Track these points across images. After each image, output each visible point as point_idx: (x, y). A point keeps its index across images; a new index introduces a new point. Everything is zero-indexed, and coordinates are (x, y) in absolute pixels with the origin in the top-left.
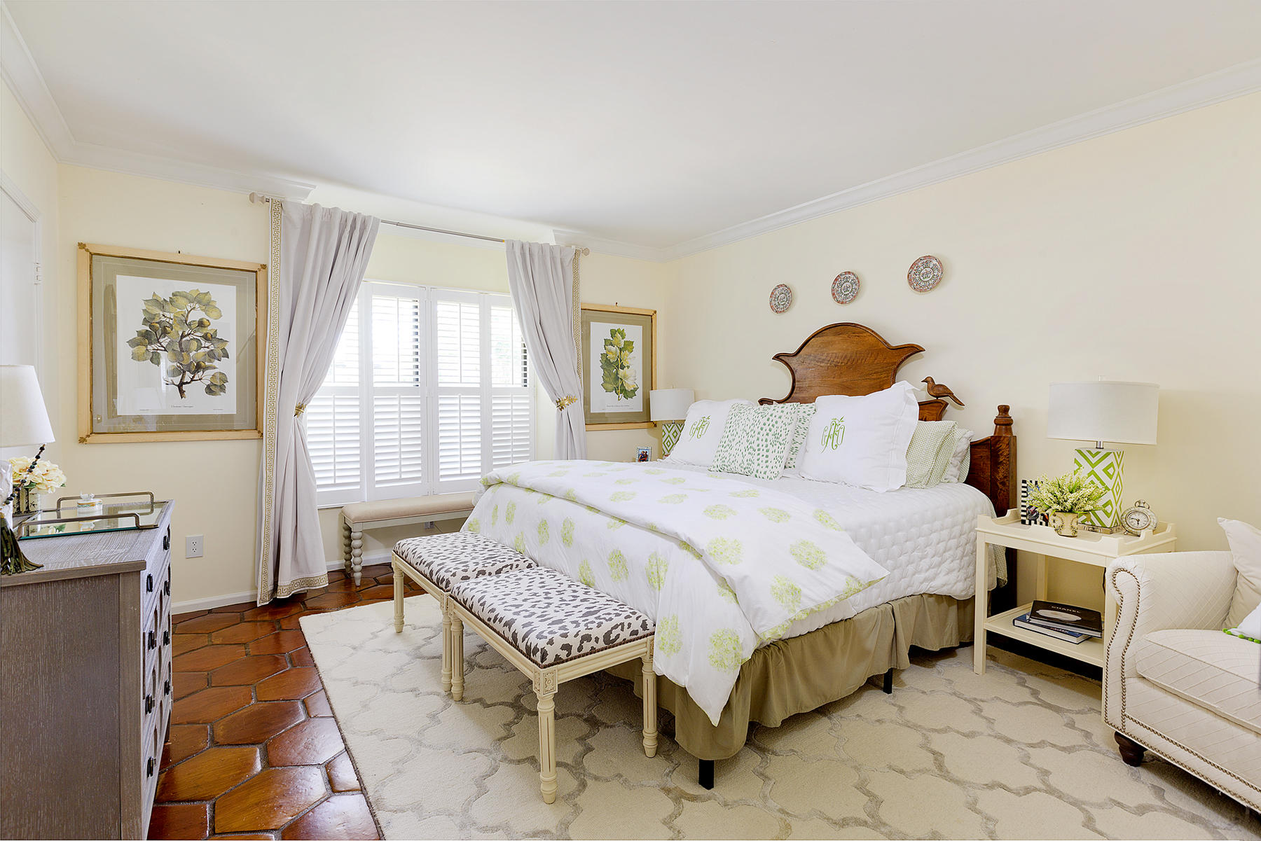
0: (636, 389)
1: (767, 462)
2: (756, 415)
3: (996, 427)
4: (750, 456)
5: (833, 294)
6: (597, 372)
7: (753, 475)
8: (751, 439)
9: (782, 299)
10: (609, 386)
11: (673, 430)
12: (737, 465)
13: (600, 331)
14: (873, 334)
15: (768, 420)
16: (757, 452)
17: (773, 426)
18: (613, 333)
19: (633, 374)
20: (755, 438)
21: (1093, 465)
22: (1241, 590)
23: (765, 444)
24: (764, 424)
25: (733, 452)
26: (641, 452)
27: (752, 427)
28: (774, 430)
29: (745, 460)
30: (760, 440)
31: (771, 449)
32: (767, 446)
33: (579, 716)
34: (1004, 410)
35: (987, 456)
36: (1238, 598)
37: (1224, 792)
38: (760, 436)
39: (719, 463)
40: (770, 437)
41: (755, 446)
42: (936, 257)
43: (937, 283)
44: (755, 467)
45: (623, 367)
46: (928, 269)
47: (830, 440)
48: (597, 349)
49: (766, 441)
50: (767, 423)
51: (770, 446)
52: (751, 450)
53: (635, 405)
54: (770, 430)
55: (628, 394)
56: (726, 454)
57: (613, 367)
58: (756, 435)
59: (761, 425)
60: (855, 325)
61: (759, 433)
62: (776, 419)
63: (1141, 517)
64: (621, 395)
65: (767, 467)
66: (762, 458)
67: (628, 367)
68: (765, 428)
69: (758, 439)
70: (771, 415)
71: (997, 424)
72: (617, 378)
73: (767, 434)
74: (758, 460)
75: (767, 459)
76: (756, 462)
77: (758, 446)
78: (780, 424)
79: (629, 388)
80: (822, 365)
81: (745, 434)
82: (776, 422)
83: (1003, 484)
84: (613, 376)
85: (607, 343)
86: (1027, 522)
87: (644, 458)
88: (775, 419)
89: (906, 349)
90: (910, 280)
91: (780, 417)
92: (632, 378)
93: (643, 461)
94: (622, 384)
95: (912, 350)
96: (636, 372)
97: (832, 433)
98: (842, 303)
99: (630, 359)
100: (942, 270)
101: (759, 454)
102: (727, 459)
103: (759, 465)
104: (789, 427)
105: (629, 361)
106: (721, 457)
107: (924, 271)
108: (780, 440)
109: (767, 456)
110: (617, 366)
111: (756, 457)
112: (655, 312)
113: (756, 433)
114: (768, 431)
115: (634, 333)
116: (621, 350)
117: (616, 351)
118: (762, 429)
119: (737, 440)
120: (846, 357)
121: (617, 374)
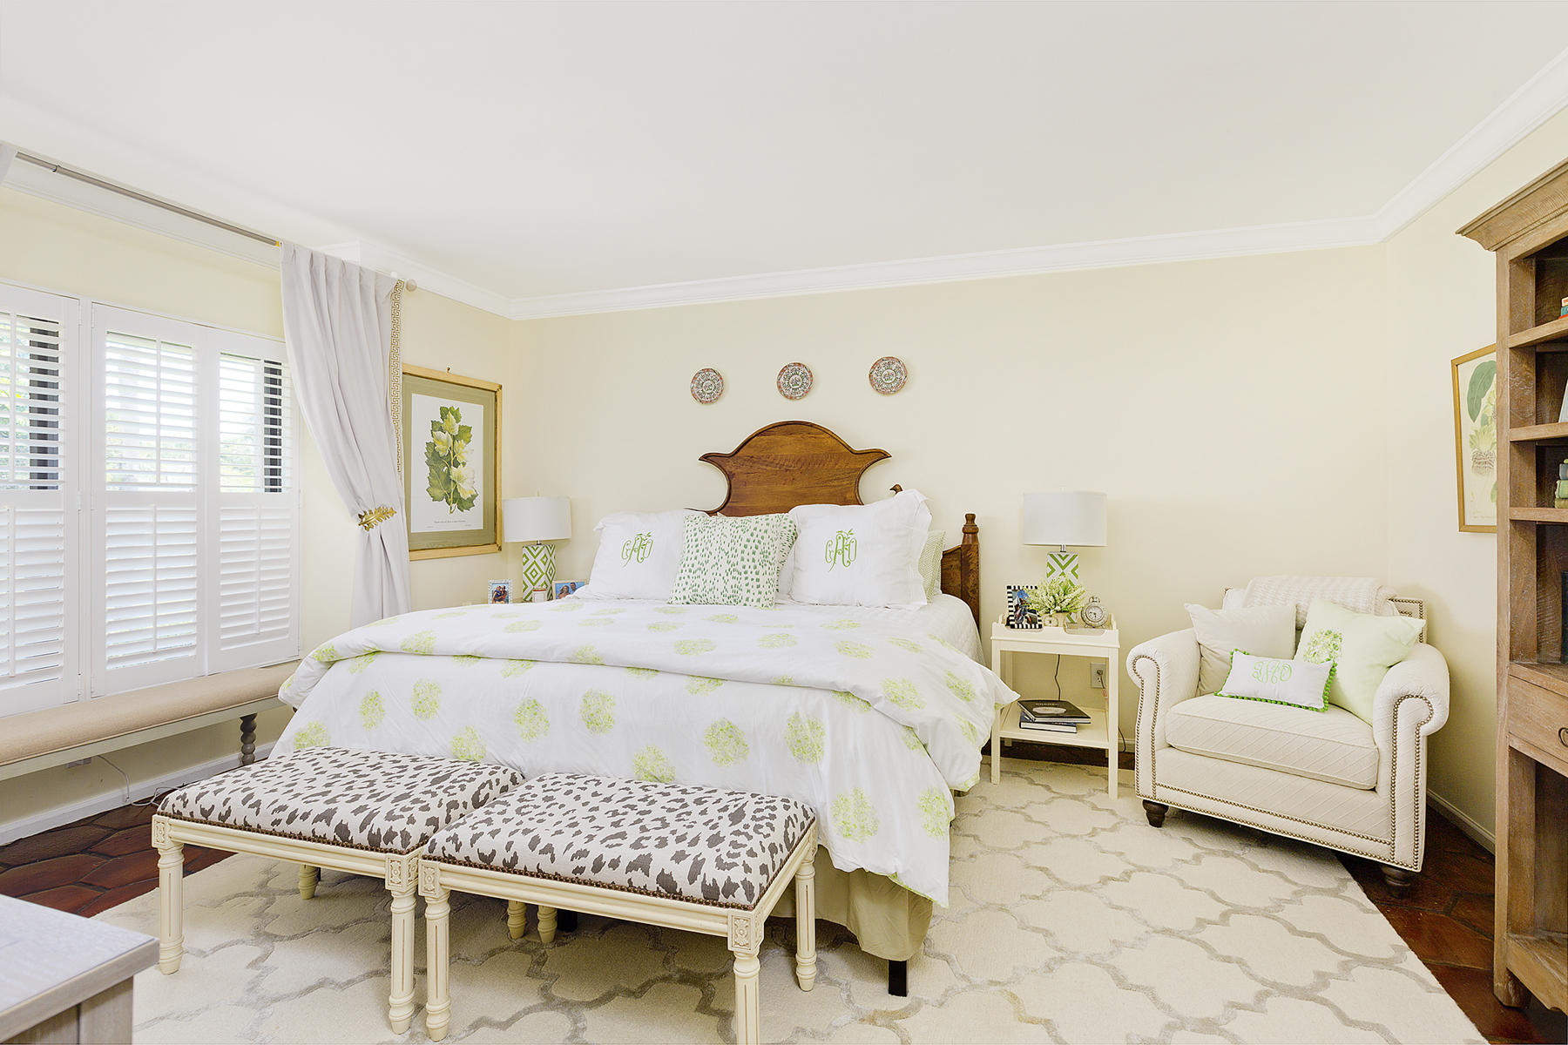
0: (474, 497)
1: (758, 587)
2: (734, 529)
3: (965, 536)
4: (734, 582)
5: (779, 387)
6: (421, 471)
7: (742, 603)
8: (734, 560)
9: (708, 386)
10: (439, 493)
11: (542, 554)
12: (717, 594)
13: (426, 408)
14: (832, 436)
15: (752, 535)
16: (744, 576)
17: (759, 542)
18: (444, 412)
19: (470, 477)
20: (739, 559)
21: (1063, 568)
22: (1208, 660)
23: (752, 565)
24: (748, 541)
25: (709, 577)
26: (495, 587)
27: (732, 545)
28: (761, 547)
29: (728, 587)
30: (745, 560)
31: (762, 571)
32: (755, 567)
33: (664, 979)
34: (971, 518)
35: (957, 565)
36: (1206, 666)
37: (1243, 824)
38: (745, 555)
39: (688, 593)
40: (758, 556)
41: (739, 568)
42: (900, 359)
43: (902, 387)
44: (744, 594)
45: (456, 464)
46: (891, 371)
47: (839, 557)
48: (421, 436)
49: (754, 560)
50: (752, 539)
51: (759, 568)
52: (735, 574)
53: (473, 519)
54: (757, 548)
55: (463, 504)
56: (697, 581)
57: (442, 462)
58: (740, 554)
59: (744, 542)
60: (812, 425)
61: (743, 552)
62: (762, 533)
63: (1097, 611)
64: (454, 505)
65: (760, 593)
66: (751, 583)
67: (464, 464)
68: (749, 545)
69: (743, 559)
70: (755, 529)
71: (965, 533)
72: (448, 480)
73: (754, 553)
74: (747, 585)
75: (758, 583)
76: (744, 587)
77: (744, 567)
78: (766, 540)
79: (465, 495)
80: (769, 468)
81: (723, 554)
82: (762, 538)
83: (973, 591)
84: (443, 477)
85: (435, 427)
86: (1016, 626)
87: (501, 596)
88: (760, 535)
89: (872, 455)
90: (871, 380)
91: (766, 532)
92: (469, 481)
93: (500, 600)
94: (456, 489)
95: (881, 455)
96: (473, 471)
97: (840, 547)
98: (791, 398)
99: (466, 452)
100: (906, 373)
101: (747, 578)
102: (701, 588)
103: (748, 591)
104: (776, 543)
105: (464, 455)
106: (689, 586)
107: (886, 372)
108: (770, 559)
109: (758, 580)
110: (449, 462)
111: (743, 582)
112: (501, 387)
113: (739, 551)
114: (754, 549)
115: (472, 414)
116: (454, 438)
117: (448, 441)
118: (746, 547)
119: (712, 561)
120: (799, 460)
121: (449, 474)
